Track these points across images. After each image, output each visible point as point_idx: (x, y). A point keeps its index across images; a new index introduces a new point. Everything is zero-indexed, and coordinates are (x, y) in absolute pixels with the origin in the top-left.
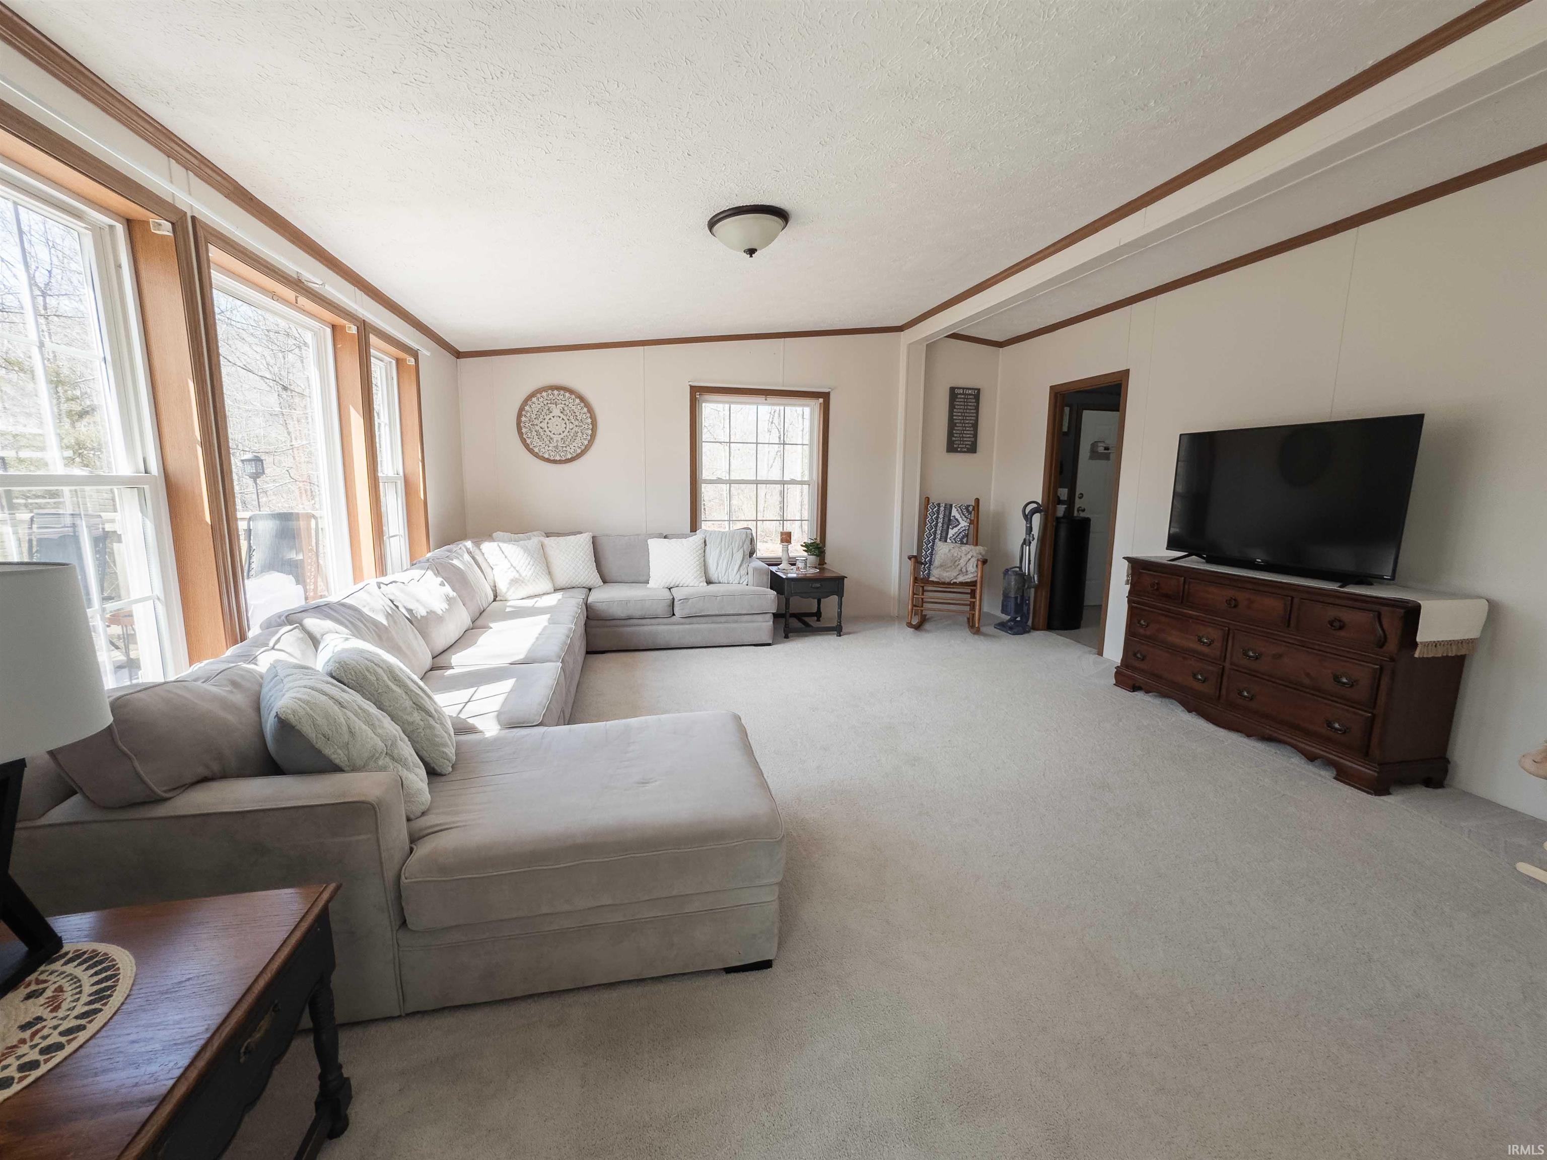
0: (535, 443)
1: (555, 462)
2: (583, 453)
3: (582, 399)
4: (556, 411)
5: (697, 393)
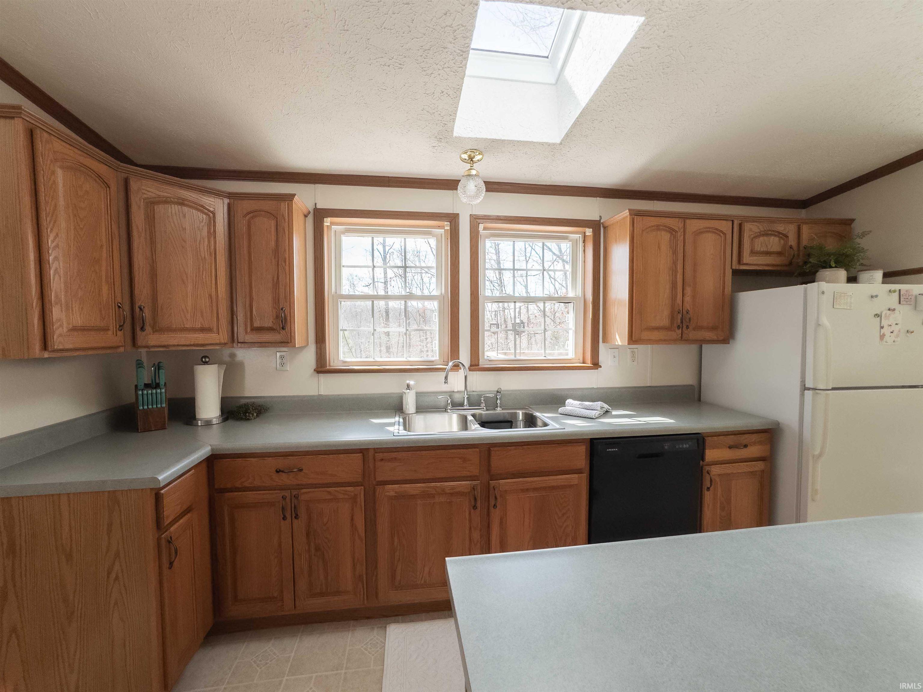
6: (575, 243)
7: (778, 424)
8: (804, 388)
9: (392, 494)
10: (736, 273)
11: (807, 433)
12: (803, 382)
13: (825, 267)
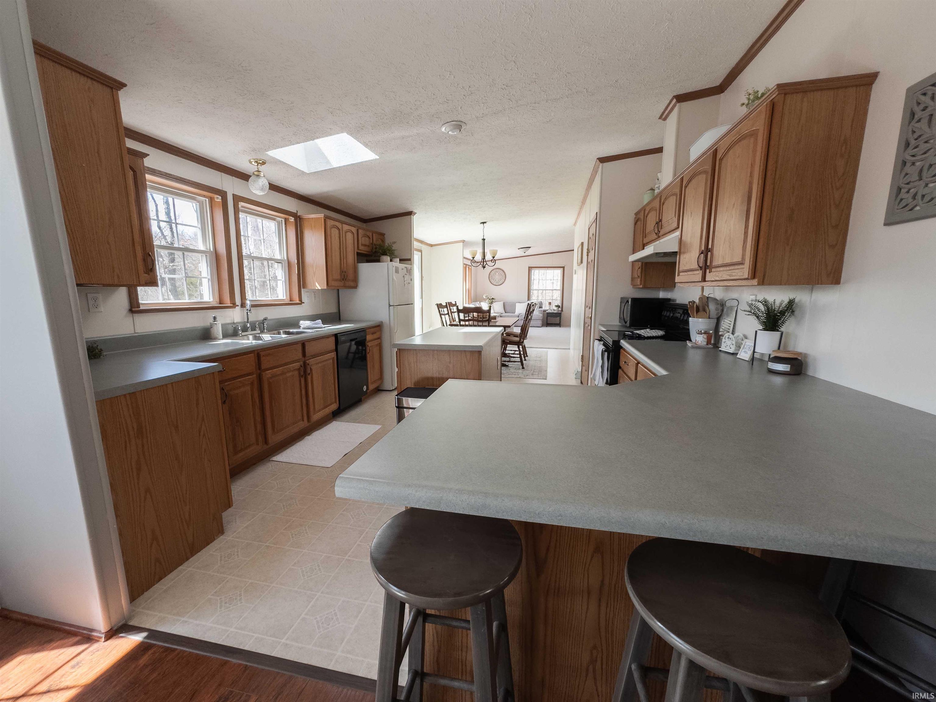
0: (492, 281)
1: (496, 285)
2: (503, 283)
3: (503, 271)
4: (497, 274)
5: (530, 268)
6: (279, 224)
7: (382, 322)
8: (390, 306)
9: (270, 376)
10: (358, 254)
11: (392, 324)
12: (389, 303)
13: (383, 255)
